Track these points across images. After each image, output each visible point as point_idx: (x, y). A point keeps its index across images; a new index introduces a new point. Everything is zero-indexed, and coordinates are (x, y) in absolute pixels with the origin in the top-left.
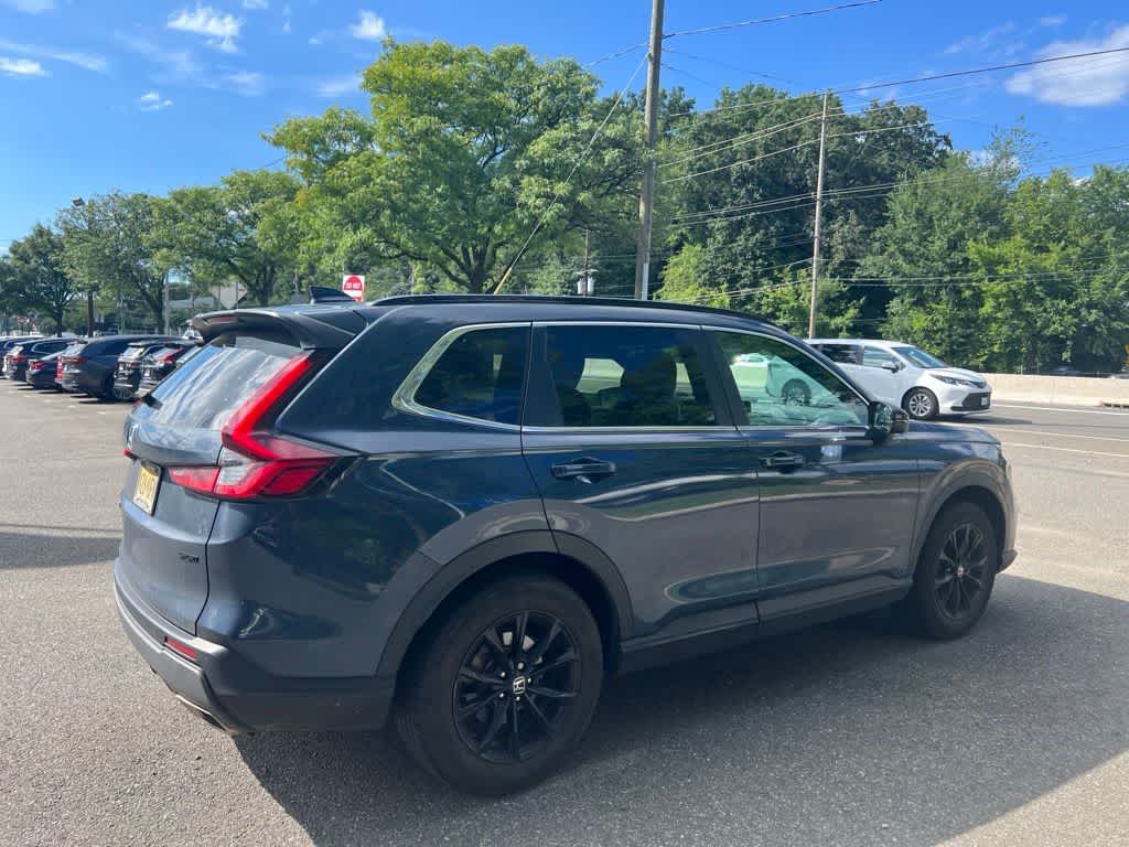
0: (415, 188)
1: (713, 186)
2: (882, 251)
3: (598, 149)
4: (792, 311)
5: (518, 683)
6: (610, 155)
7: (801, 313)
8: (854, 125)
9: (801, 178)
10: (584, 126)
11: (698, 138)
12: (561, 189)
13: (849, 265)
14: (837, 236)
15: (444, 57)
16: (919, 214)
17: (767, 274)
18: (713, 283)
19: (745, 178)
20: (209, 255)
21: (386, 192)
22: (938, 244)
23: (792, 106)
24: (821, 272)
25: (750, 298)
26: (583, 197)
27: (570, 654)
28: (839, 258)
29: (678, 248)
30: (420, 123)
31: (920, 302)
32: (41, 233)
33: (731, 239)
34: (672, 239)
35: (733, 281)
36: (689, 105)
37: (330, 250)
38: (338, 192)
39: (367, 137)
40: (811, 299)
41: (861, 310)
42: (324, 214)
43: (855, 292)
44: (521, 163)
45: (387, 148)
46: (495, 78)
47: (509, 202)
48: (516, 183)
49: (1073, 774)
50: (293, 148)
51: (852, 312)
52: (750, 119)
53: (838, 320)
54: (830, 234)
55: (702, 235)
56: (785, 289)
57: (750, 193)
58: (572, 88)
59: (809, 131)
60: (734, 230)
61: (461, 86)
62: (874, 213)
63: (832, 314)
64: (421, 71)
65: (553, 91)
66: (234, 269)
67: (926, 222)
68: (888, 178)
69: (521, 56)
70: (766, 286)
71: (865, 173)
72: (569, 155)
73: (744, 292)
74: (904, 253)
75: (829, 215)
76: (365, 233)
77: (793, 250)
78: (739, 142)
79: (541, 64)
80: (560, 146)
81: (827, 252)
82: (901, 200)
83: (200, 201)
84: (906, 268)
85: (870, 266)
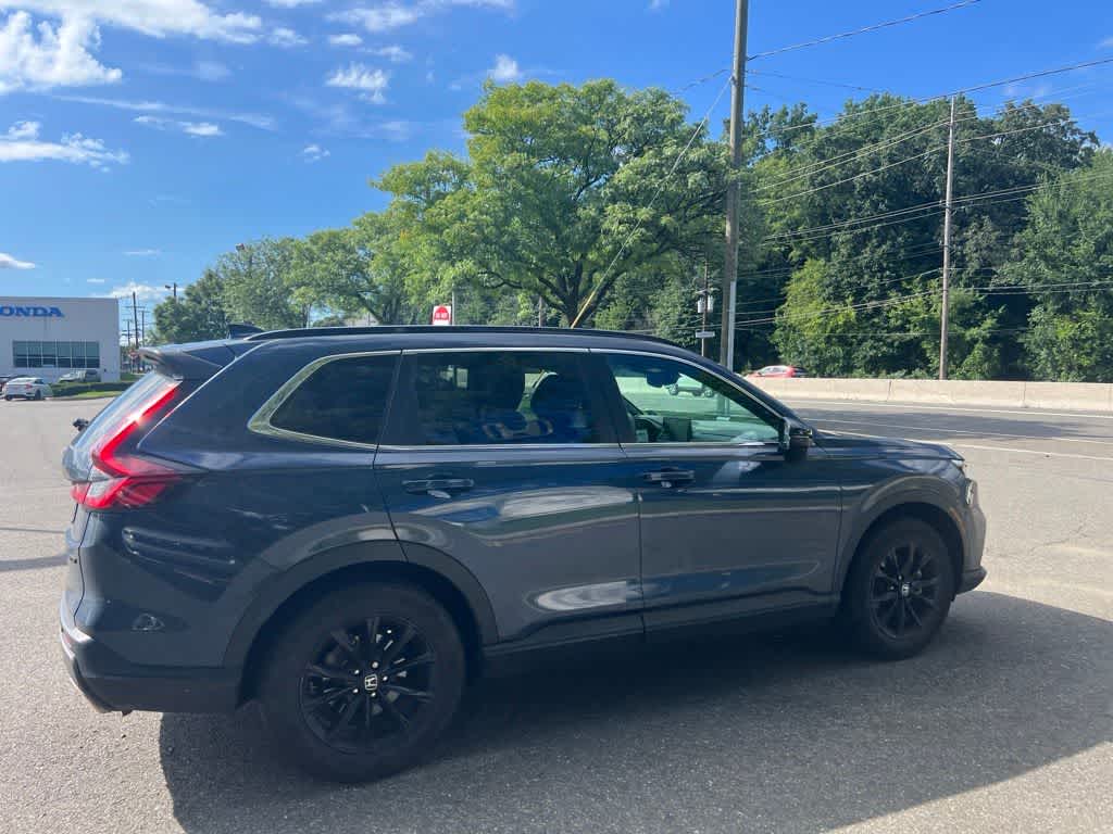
0: (507, 221)
1: (836, 200)
2: (1022, 257)
3: (682, 172)
4: (923, 323)
5: (370, 682)
6: (694, 178)
7: (934, 325)
8: (989, 128)
9: (930, 185)
10: (668, 152)
11: (819, 153)
12: (644, 213)
13: (986, 272)
14: (970, 244)
15: (535, 96)
16: (1062, 216)
17: (896, 285)
18: (838, 297)
19: (869, 189)
20: (342, 290)
21: (479, 227)
22: (1084, 247)
23: (920, 113)
24: (954, 282)
25: (877, 311)
26: (664, 220)
27: (427, 656)
28: (973, 266)
29: (802, 262)
30: (511, 159)
31: (1065, 309)
32: (210, 276)
33: (856, 252)
34: (795, 254)
35: (860, 294)
36: (811, 120)
37: (436, 281)
38: (436, 229)
39: (463, 176)
40: (942, 311)
41: (1000, 319)
42: (425, 249)
43: (993, 301)
44: (606, 192)
45: (481, 186)
46: (584, 112)
47: (595, 229)
48: (601, 211)
49: (934, 797)
50: (396, 190)
51: (989, 322)
52: (873, 131)
53: (974, 331)
54: (962, 243)
55: (826, 248)
56: (916, 300)
57: (875, 205)
58: (657, 117)
59: (937, 138)
60: (859, 243)
61: (550, 122)
62: (1013, 217)
63: (967, 325)
64: (512, 111)
65: (639, 120)
66: (363, 302)
67: (1070, 225)
68: (1028, 180)
69: (610, 89)
70: (894, 299)
71: (1001, 177)
72: (653, 181)
73: (871, 305)
74: (1045, 258)
75: (961, 222)
76: (467, 265)
77: (924, 260)
78: (862, 154)
79: (629, 96)
80: (645, 173)
81: (959, 261)
82: (1041, 203)
83: (332, 243)
84: (1048, 273)
85: (1007, 274)
